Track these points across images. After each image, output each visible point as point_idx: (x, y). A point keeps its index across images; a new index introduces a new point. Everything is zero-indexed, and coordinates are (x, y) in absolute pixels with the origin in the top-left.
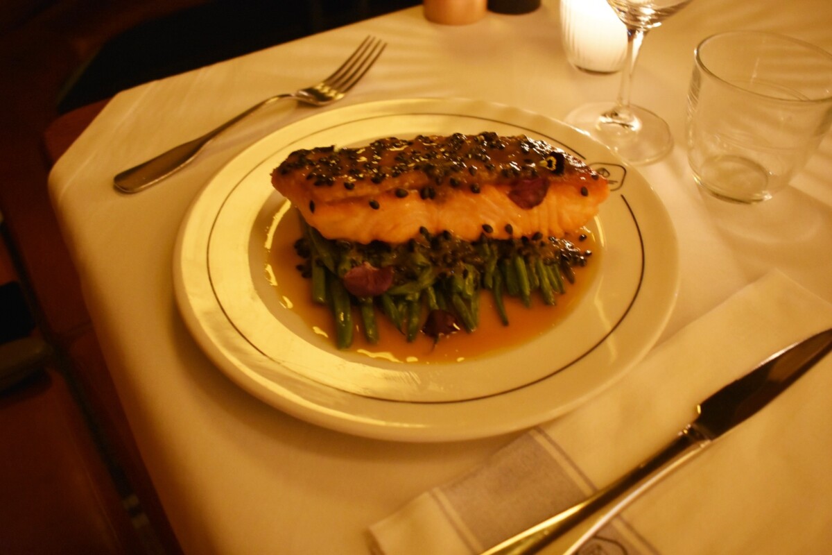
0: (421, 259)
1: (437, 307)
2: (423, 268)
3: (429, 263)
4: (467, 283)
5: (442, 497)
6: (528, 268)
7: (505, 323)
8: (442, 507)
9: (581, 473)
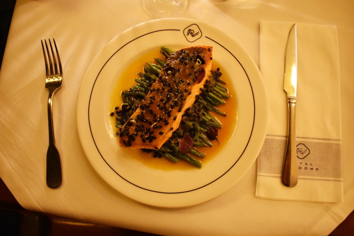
0: (191, 124)
1: (206, 130)
2: (193, 125)
3: (193, 122)
4: (207, 116)
5: (261, 174)
6: (214, 94)
7: (225, 116)
8: (264, 176)
9: (279, 136)
